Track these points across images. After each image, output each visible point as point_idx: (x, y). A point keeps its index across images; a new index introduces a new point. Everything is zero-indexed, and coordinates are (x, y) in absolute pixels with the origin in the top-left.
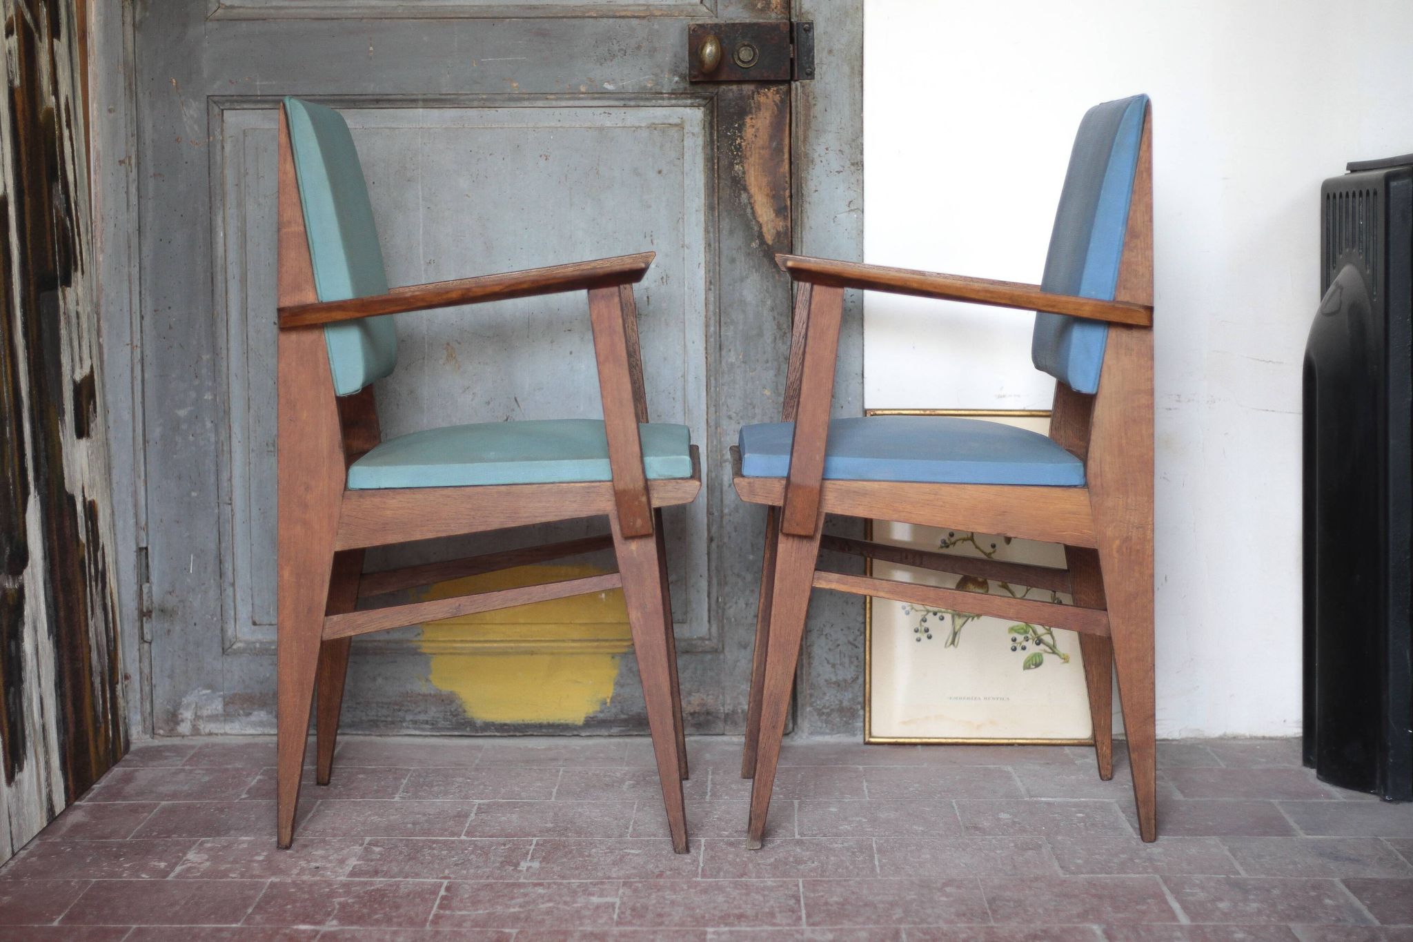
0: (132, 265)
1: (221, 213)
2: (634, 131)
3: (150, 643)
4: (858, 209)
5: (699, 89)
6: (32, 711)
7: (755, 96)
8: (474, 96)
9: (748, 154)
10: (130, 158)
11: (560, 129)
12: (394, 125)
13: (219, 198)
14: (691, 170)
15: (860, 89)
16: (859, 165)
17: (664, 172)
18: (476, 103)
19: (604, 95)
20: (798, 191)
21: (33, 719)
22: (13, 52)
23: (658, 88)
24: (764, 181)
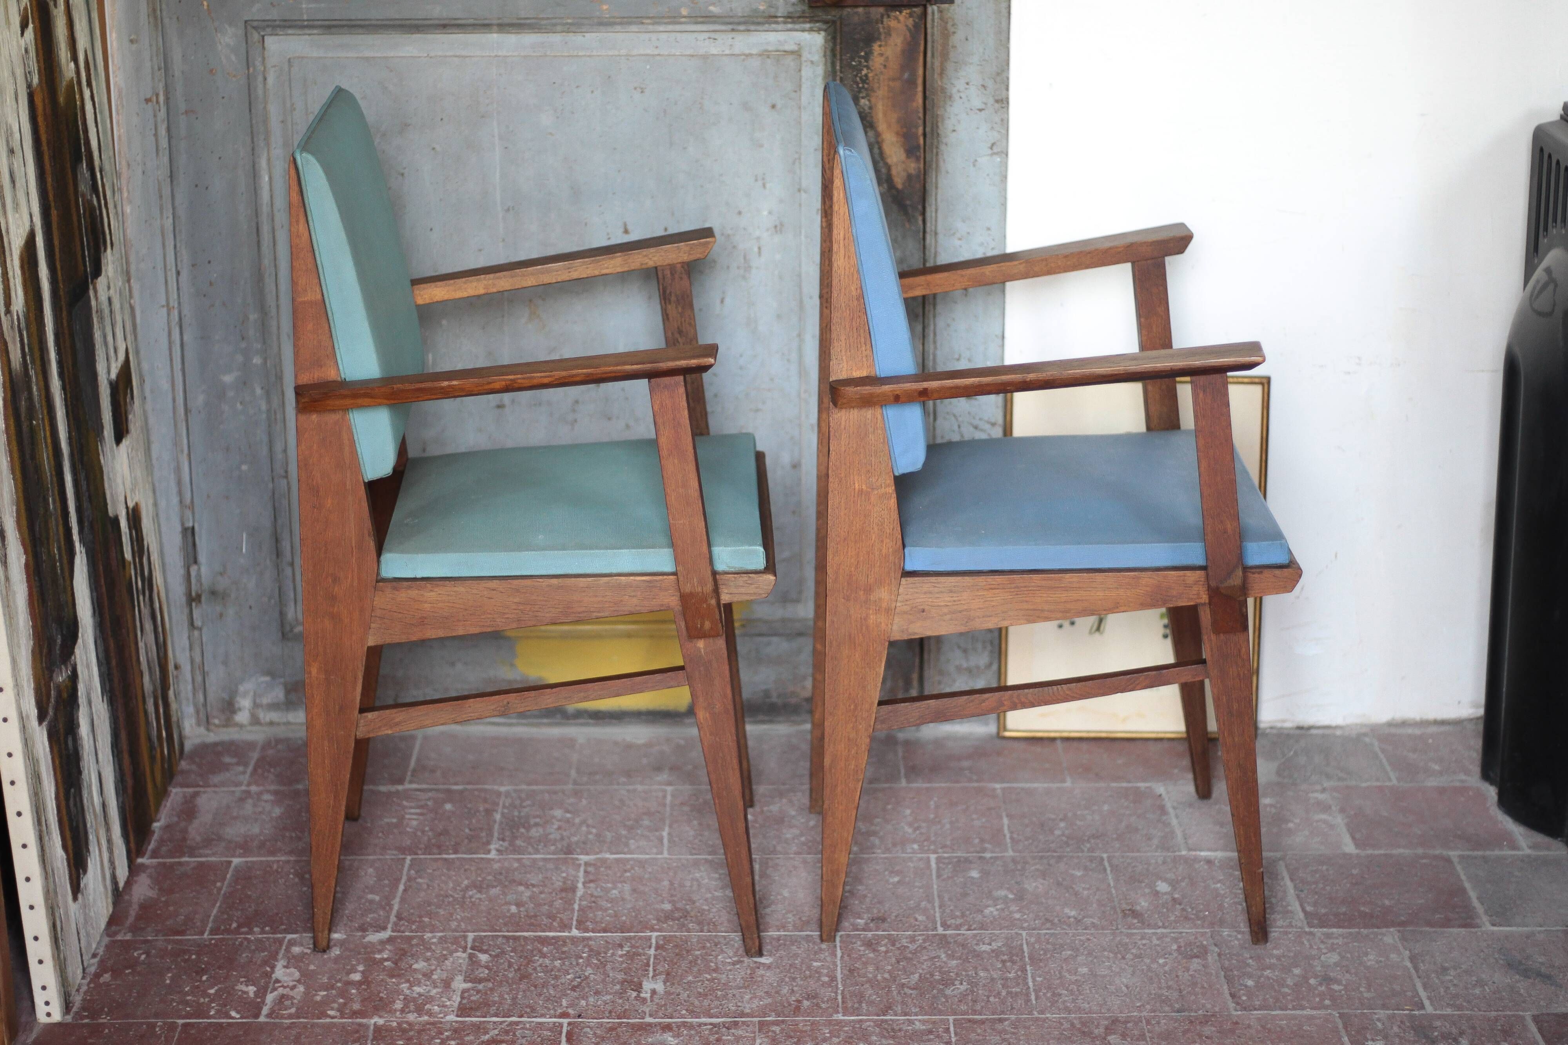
0: (165, 216)
1: (265, 155)
2: (744, 60)
3: (200, 629)
4: (1002, 152)
5: (820, 13)
6: (92, 797)
7: (885, 20)
8: (559, 21)
9: (876, 85)
10: (157, 95)
11: (658, 58)
12: (464, 53)
13: (262, 137)
14: (809, 103)
15: (1006, 15)
16: (1003, 102)
17: (779, 106)
18: (559, 28)
19: (708, 18)
20: (932, 130)
21: (93, 805)
22: (30, 48)
23: (772, 11)
24: (894, 117)
